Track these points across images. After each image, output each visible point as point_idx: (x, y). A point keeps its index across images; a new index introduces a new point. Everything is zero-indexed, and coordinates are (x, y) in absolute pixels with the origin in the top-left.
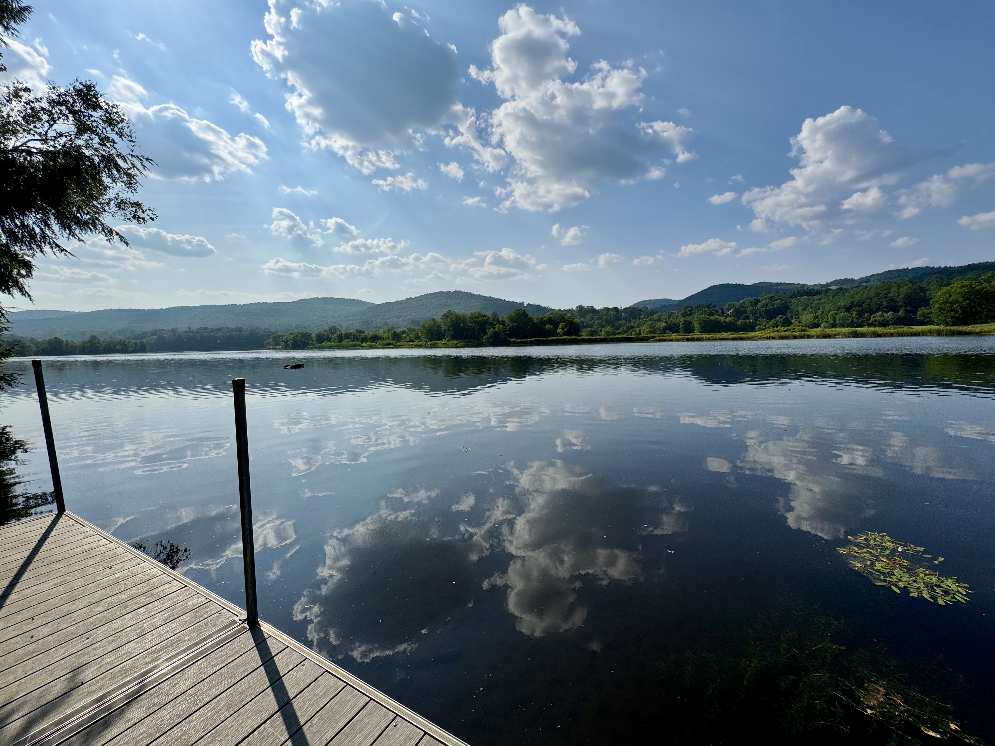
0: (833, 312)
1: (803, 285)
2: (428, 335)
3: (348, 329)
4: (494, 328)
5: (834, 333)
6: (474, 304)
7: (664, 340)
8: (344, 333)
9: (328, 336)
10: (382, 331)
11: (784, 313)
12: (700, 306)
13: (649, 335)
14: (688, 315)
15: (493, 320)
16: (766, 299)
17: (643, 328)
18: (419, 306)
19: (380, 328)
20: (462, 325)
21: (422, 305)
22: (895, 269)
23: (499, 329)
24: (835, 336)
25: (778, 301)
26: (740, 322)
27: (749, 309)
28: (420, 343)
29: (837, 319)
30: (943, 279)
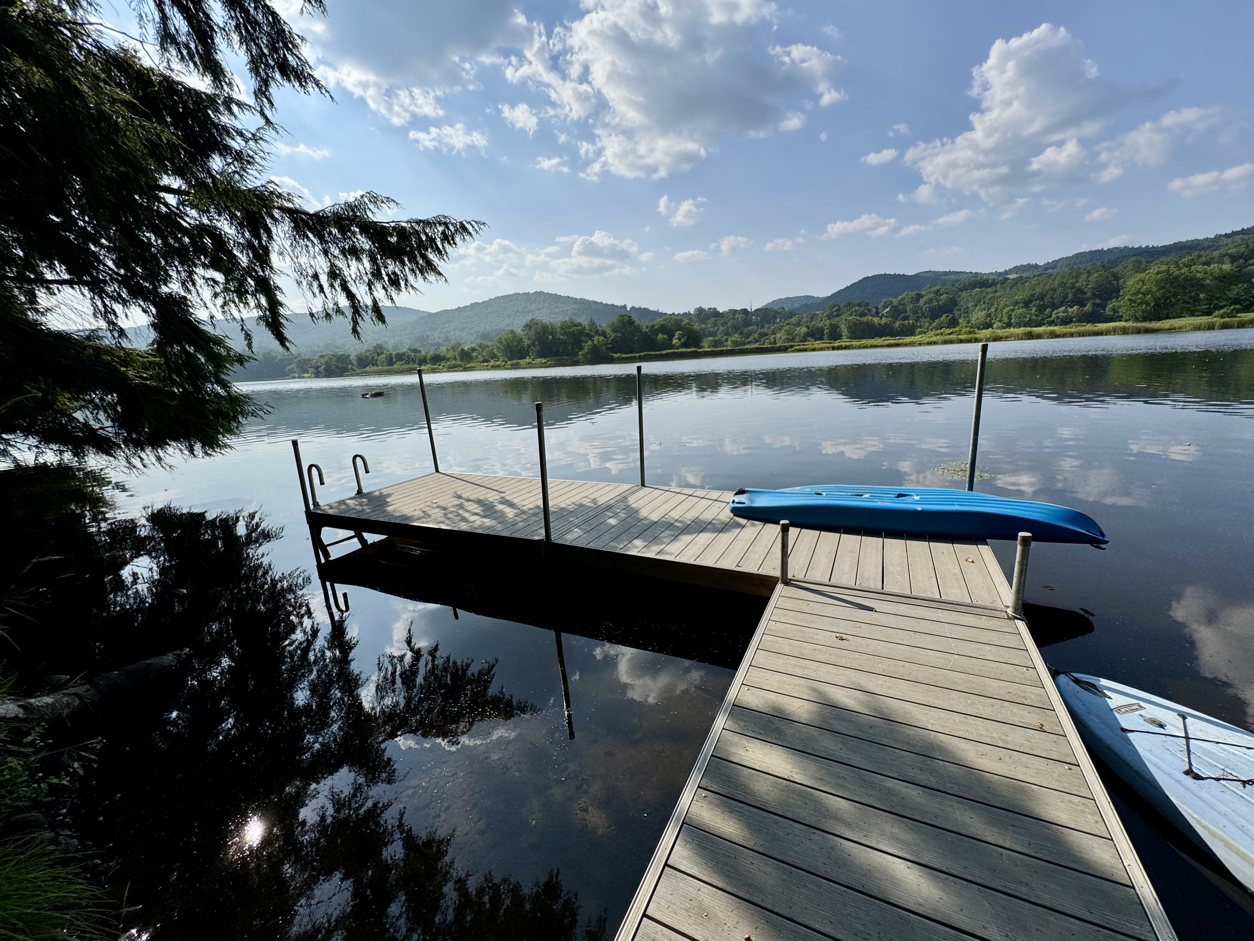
0: (1007, 309)
1: (976, 273)
2: (507, 353)
3: (395, 347)
4: (593, 340)
5: (1005, 334)
6: (561, 309)
7: (805, 350)
8: (394, 353)
9: (373, 358)
10: (444, 348)
11: (951, 312)
12: (849, 304)
13: (786, 344)
14: (834, 317)
15: (590, 331)
16: (930, 293)
17: (778, 335)
18: (488, 313)
19: (439, 345)
20: (550, 337)
22: (1088, 251)
23: (599, 342)
24: (1007, 338)
25: (944, 295)
26: (897, 324)
27: (909, 307)
28: (498, 363)
29: (1013, 317)
30: (1140, 262)
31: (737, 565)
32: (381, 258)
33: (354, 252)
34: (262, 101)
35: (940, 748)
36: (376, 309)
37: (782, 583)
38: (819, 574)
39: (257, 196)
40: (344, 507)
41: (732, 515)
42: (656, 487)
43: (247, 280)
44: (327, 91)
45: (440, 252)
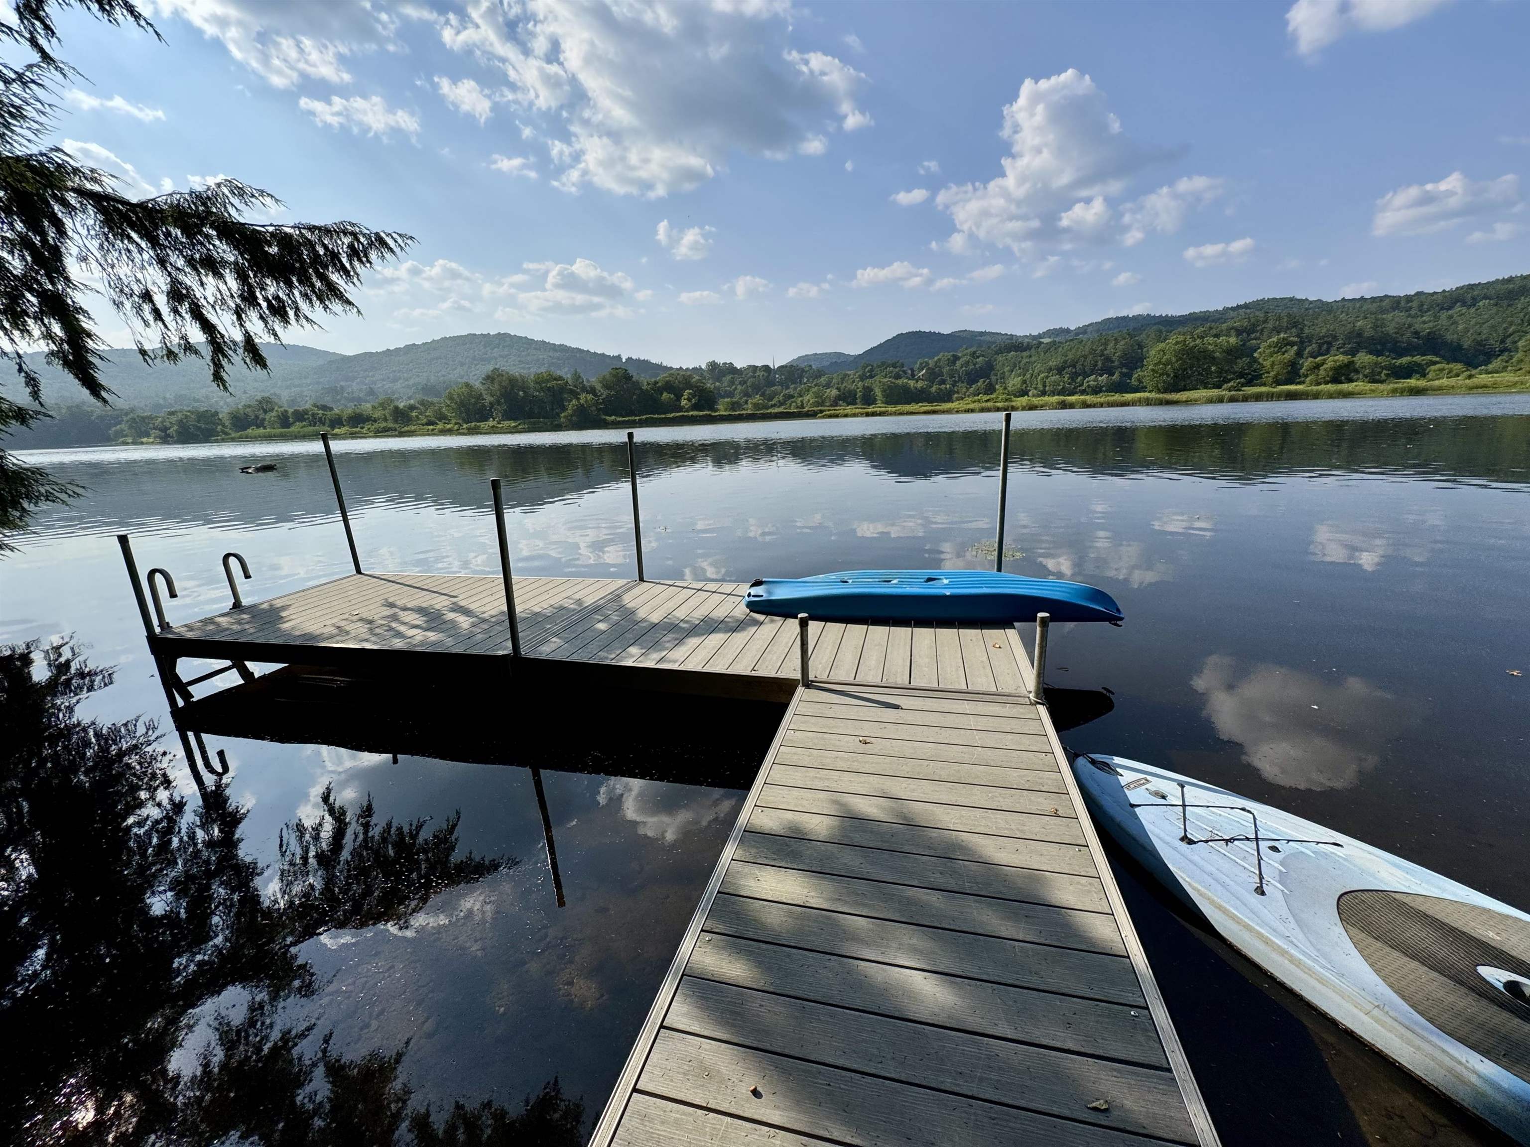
0: (1042, 375)
2: (461, 413)
3: (293, 402)
4: (578, 399)
5: (1041, 403)
6: (535, 358)
7: (837, 416)
8: (291, 411)
9: (257, 417)
10: (369, 405)
11: (988, 377)
12: (883, 363)
13: (815, 409)
14: (867, 378)
15: (575, 386)
16: (966, 354)
17: (806, 398)
18: (432, 359)
19: (359, 400)
20: (521, 393)
21: (437, 359)
22: (1114, 316)
23: (586, 401)
24: (1043, 407)
25: (981, 358)
26: (934, 389)
27: (946, 369)
28: (448, 426)
29: (1047, 384)
30: (1161, 331)
31: (753, 670)
32: (255, 276)
33: (212, 265)
34: (33, 24)
35: (961, 847)
36: (250, 345)
37: (803, 685)
38: (843, 673)
39: (32, 168)
40: (211, 627)
41: (748, 611)
42: (658, 581)
43: (24, 296)
44: (148, 23)
45: (347, 273)
